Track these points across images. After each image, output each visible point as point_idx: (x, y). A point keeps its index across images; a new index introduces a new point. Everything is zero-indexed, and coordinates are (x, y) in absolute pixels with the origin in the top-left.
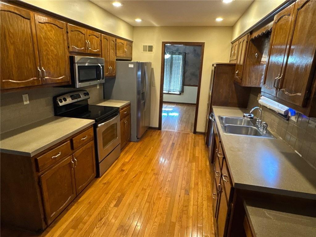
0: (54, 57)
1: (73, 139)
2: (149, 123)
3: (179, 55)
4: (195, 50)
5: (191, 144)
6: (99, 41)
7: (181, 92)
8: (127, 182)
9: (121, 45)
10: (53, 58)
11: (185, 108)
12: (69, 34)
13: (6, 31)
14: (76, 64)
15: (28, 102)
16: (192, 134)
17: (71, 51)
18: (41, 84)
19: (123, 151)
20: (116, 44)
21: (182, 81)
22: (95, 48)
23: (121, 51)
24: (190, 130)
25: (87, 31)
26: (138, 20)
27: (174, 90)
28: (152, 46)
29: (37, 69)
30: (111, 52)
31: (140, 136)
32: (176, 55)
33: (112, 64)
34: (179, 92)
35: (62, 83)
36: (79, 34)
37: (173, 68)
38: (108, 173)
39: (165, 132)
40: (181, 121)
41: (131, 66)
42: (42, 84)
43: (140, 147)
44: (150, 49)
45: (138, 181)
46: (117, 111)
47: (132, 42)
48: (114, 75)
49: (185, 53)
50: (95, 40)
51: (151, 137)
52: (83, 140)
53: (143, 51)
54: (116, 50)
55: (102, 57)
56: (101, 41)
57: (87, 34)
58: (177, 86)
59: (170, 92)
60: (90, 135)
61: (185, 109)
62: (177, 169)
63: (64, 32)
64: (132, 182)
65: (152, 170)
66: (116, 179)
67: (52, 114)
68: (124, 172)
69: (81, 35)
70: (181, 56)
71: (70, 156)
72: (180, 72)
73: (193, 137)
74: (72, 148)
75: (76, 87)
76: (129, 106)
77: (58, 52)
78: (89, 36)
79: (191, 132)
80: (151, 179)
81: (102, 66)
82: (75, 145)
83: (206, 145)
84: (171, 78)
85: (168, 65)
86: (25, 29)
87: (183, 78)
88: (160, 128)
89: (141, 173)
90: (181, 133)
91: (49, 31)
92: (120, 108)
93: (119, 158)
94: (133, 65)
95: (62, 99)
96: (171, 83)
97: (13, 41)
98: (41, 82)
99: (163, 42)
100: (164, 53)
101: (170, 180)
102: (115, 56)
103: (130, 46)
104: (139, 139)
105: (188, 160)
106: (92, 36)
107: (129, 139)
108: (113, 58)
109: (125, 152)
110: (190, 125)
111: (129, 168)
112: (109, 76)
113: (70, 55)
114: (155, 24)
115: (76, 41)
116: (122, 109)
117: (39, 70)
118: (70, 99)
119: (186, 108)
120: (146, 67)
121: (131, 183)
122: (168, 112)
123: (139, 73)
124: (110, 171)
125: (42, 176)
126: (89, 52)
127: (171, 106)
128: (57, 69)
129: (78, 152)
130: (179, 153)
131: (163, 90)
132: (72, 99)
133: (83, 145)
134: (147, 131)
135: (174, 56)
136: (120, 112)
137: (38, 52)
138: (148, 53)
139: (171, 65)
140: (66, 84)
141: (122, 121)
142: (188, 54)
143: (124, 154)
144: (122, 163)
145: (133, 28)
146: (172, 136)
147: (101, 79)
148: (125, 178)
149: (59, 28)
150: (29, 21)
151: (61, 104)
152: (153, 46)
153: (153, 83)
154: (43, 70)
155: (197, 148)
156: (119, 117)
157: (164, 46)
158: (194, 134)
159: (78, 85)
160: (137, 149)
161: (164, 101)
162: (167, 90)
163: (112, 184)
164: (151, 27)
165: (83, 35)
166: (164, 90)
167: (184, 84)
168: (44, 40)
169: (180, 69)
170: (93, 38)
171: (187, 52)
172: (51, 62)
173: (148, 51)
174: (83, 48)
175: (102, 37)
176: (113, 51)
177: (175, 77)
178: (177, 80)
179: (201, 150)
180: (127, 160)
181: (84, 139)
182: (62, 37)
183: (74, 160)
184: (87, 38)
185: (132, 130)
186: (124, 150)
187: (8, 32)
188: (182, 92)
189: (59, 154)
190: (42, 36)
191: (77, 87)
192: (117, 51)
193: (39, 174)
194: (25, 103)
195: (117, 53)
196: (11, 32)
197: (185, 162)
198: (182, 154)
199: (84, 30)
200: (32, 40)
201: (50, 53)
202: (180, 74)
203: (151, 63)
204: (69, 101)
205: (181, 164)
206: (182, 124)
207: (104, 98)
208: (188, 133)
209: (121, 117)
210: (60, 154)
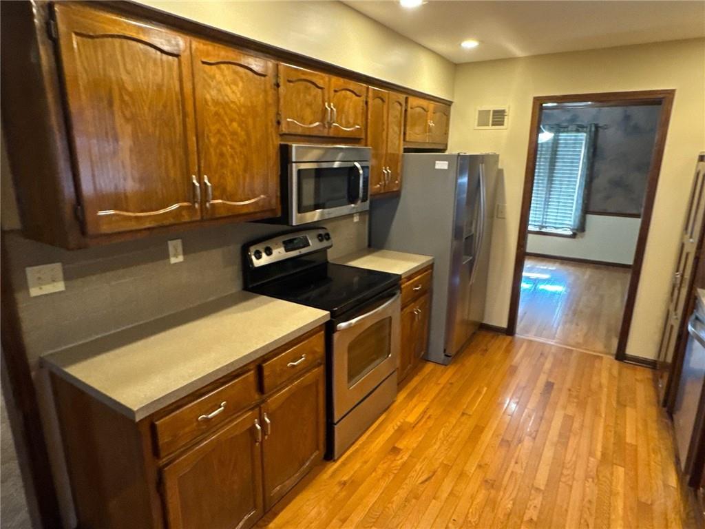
0: (238, 149)
1: (264, 365)
2: (482, 313)
3: (578, 131)
4: (627, 118)
5: (609, 397)
6: (362, 104)
7: (577, 230)
8: (402, 493)
9: (419, 113)
10: (236, 153)
11: (588, 273)
12: (282, 89)
13: (116, 88)
14: (294, 165)
15: (181, 259)
16: (609, 360)
17: (283, 132)
18: (198, 218)
19: (403, 387)
20: (406, 111)
21: (583, 201)
22: (349, 123)
23: (418, 129)
24: (603, 346)
25: (330, 80)
26: (470, 44)
27: (555, 223)
28: (503, 111)
29: (191, 179)
30: (391, 130)
31: (452, 351)
32: (567, 132)
33: (393, 161)
34: (572, 230)
35: (255, 213)
36: (310, 88)
37: (558, 166)
38: (357, 451)
39: (525, 345)
40: (575, 313)
41: (442, 165)
42: (202, 217)
43: (451, 384)
44: (498, 117)
45: (434, 498)
46: (396, 285)
47: (448, 104)
48: (395, 189)
49: (597, 127)
50: (351, 102)
51: (483, 355)
52: (293, 366)
53: (479, 125)
54: (405, 126)
55: (366, 145)
56: (367, 103)
57: (329, 87)
58: (565, 213)
59: (544, 230)
60: (314, 353)
61: (586, 277)
62: (560, 481)
63: (268, 86)
64: (417, 498)
65: (480, 466)
66: (374, 474)
67: (236, 286)
68: (398, 458)
69: (314, 91)
70: (585, 134)
71: (252, 409)
72: (577, 178)
73: (615, 372)
74: (261, 388)
75: (290, 224)
76: (429, 269)
77: (248, 134)
78: (336, 91)
79: (607, 354)
80: (473, 498)
81: (363, 167)
82: (267, 382)
83: (665, 409)
84: (549, 192)
85: (545, 158)
86: (165, 80)
87: (586, 192)
88: (510, 330)
89: (447, 468)
90: (574, 354)
91: (227, 83)
92: (403, 277)
93: (391, 407)
94: (447, 163)
95: (262, 250)
96: (548, 205)
97: (131, 112)
98: (199, 213)
99: (536, 99)
100: (535, 130)
101: (535, 518)
102: (402, 142)
103: (445, 114)
104: (450, 359)
105: (599, 454)
106: (343, 92)
107: (423, 355)
108: (395, 144)
109: (408, 391)
110: (602, 330)
111: (415, 445)
112: (382, 191)
113: (282, 143)
114: (516, 51)
115: (299, 106)
116: (409, 278)
117: (194, 184)
118: (282, 250)
119: (590, 276)
120: (482, 167)
121: (414, 501)
122: (536, 282)
123: (464, 180)
124: (363, 446)
125: (166, 469)
126: (331, 135)
127: (545, 268)
128: (244, 178)
129: (276, 399)
130: (568, 419)
131: (529, 225)
132: (287, 250)
133: (291, 380)
134: (474, 333)
135: (563, 135)
136: (403, 286)
137: (194, 138)
138: (491, 131)
139: (551, 158)
140: (268, 215)
141: (407, 310)
142: (606, 127)
143: (405, 398)
144: (399, 424)
145: (455, 68)
146: (546, 358)
147: (359, 202)
148: (399, 479)
149: (256, 76)
150: (176, 59)
151: (258, 263)
152: (507, 110)
153: (500, 207)
154: (205, 184)
155: (630, 411)
156: (399, 302)
157: (537, 110)
158: (617, 362)
159: (296, 219)
160: (443, 388)
161: (528, 250)
162: (536, 224)
163: (362, 489)
164: (506, 61)
165: (320, 90)
166: (530, 223)
167: (587, 209)
168: (215, 107)
169: (578, 170)
170: (345, 98)
171: (601, 124)
172: (230, 161)
173: (493, 125)
174: (317, 124)
175: (371, 94)
176: (396, 129)
177: (561, 192)
178: (567, 199)
179: (645, 421)
180: (411, 419)
181: (295, 364)
182: (261, 97)
183: (262, 423)
184: (329, 98)
185: (432, 332)
186: (407, 384)
187: (120, 90)
188: (580, 229)
189: (220, 407)
190: (208, 97)
191: (294, 224)
192: (408, 128)
193: (161, 462)
194: (173, 260)
195: (408, 133)
196: (126, 90)
197: (588, 459)
198: (576, 425)
199: (322, 78)
200: (181, 107)
201: (229, 139)
202: (576, 181)
203: (498, 156)
204: (279, 253)
205: (575, 463)
206: (577, 325)
207: (370, 246)
208: (598, 357)
209: (402, 301)
210: (222, 408)
